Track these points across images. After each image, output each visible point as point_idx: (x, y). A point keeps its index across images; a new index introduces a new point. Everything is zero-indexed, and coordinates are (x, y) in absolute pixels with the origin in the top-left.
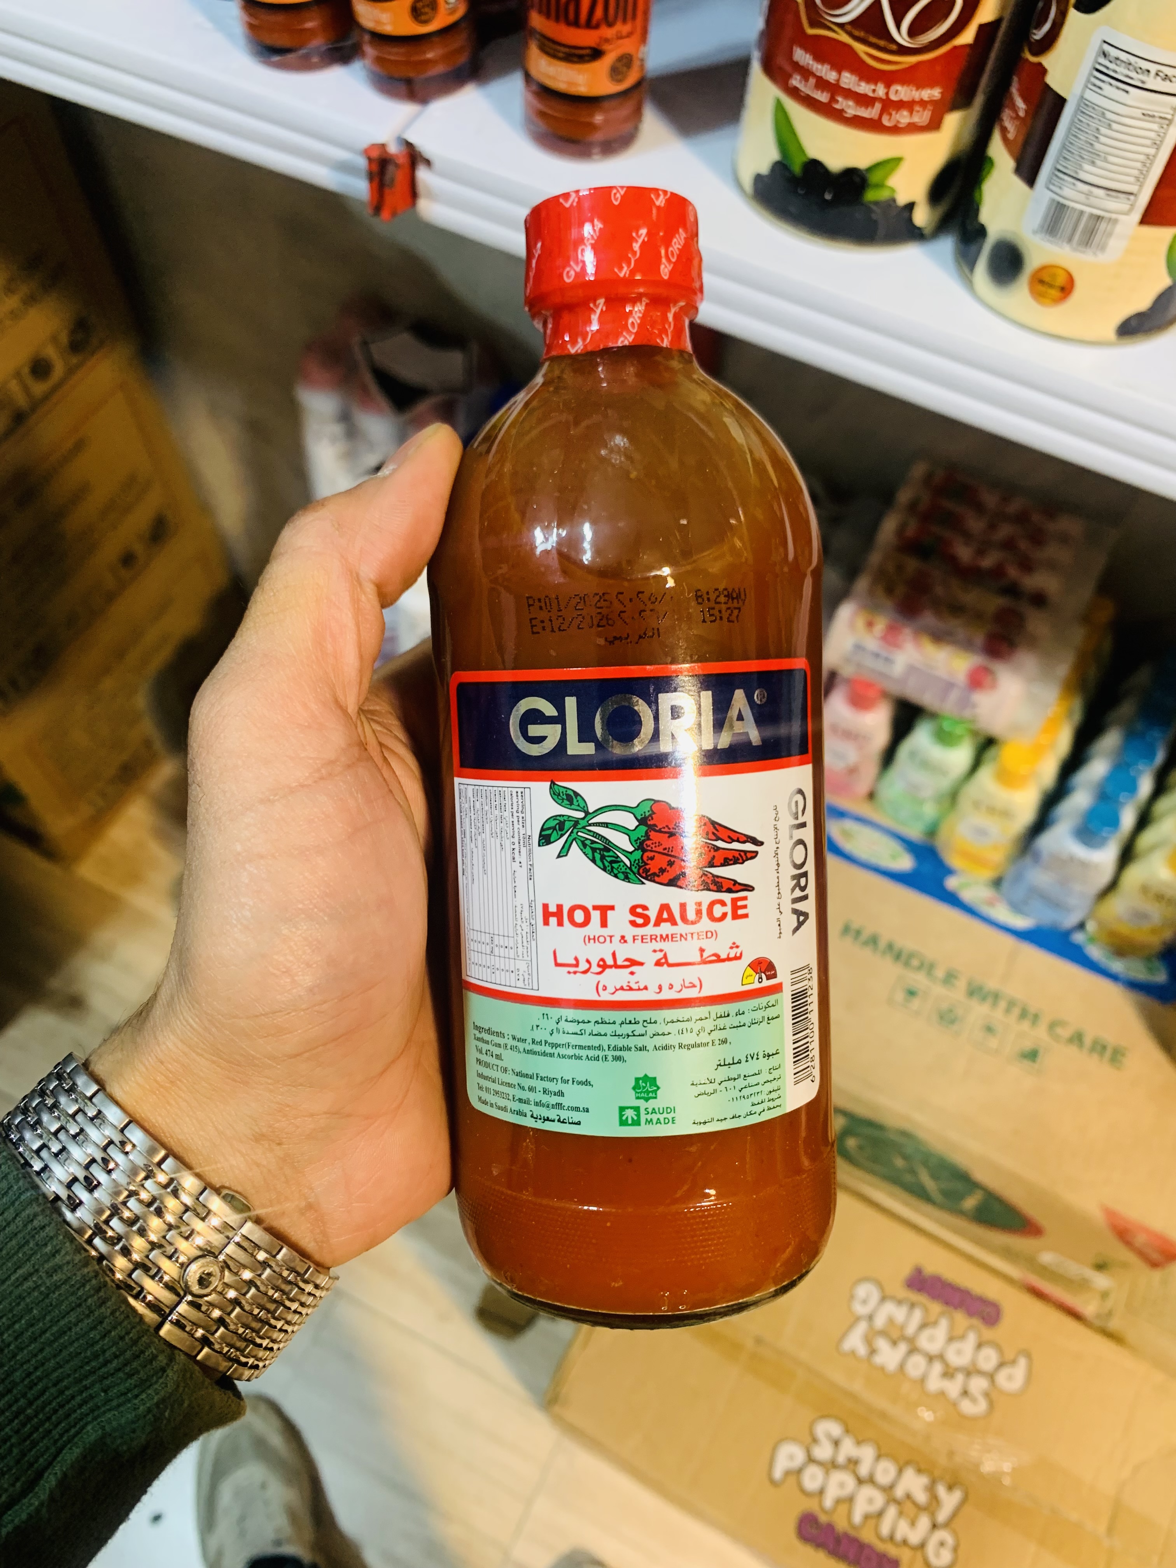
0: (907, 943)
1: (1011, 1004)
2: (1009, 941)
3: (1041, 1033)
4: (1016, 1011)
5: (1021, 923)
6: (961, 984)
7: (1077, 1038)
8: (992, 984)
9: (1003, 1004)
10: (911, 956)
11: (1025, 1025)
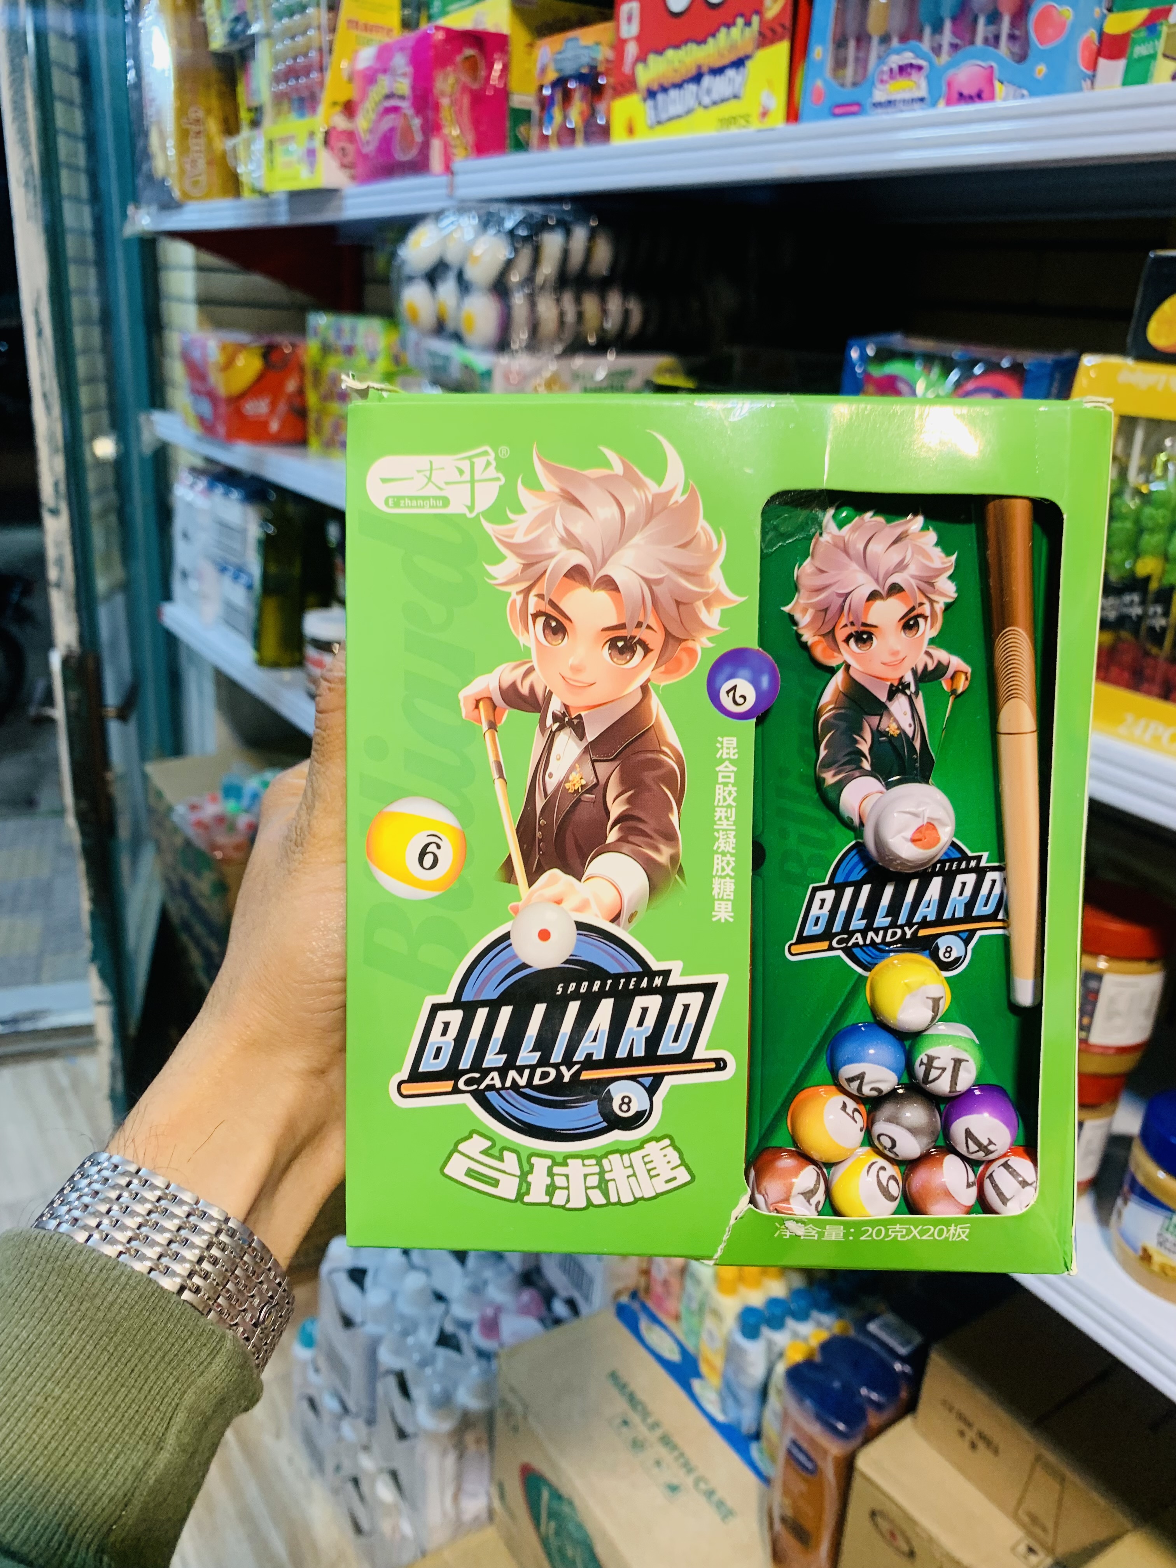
0: (641, 1396)
1: (682, 1455)
2: (705, 1423)
3: (689, 1480)
4: (682, 1460)
5: (720, 1417)
6: (659, 1432)
7: (710, 1494)
8: (676, 1439)
9: (676, 1453)
10: (640, 1403)
11: (682, 1472)
